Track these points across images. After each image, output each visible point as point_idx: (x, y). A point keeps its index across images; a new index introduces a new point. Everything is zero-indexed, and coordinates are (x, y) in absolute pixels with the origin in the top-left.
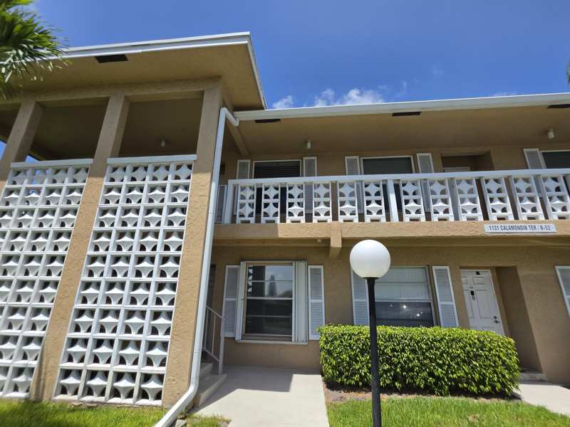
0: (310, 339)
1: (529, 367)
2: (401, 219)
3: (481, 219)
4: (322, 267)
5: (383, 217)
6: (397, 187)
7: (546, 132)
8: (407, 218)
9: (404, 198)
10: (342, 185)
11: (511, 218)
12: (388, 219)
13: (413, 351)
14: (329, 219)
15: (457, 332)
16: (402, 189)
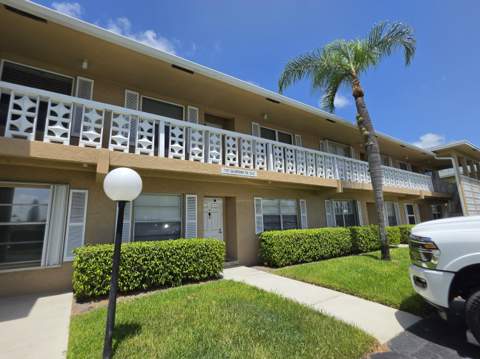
0: (65, 260)
1: (231, 259)
2: (166, 155)
3: (220, 163)
4: (87, 192)
5: (151, 152)
6: (167, 129)
7: (263, 115)
8: (171, 155)
9: (171, 138)
10: (116, 116)
11: (237, 165)
12: (156, 153)
13: (161, 259)
14: (99, 145)
15: (195, 240)
16: (171, 131)
